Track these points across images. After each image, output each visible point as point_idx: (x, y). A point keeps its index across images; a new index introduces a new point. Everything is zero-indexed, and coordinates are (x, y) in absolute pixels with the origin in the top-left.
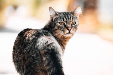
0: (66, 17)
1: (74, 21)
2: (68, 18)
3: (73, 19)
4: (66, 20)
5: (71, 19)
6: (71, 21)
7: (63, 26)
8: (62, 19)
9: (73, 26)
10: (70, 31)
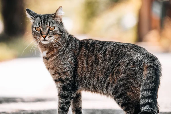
0: (42, 22)
1: (50, 26)
2: (44, 22)
3: (50, 24)
4: (42, 25)
5: (47, 24)
6: (47, 26)
7: (39, 32)
8: (38, 24)
9: (50, 32)
10: (45, 38)
